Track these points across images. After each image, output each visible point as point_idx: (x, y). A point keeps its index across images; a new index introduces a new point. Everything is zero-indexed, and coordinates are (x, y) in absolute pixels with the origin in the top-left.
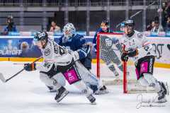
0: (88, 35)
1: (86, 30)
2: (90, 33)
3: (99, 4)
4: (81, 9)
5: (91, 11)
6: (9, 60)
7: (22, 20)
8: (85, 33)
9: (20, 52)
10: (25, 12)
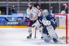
5: (51, 4)
6: (12, 27)
7: (18, 8)
9: (17, 23)
10: (20, 4)
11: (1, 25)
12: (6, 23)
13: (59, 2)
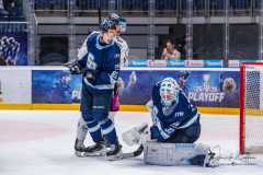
0: (226, 66)
1: (223, 58)
2: (231, 62)
3: (247, 12)
4: (215, 20)
5: (231, 25)
8: (221, 63)
11: (50, 103)
12: (66, 92)
13: (258, 18)
